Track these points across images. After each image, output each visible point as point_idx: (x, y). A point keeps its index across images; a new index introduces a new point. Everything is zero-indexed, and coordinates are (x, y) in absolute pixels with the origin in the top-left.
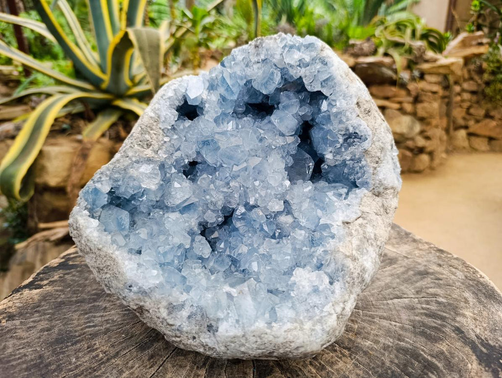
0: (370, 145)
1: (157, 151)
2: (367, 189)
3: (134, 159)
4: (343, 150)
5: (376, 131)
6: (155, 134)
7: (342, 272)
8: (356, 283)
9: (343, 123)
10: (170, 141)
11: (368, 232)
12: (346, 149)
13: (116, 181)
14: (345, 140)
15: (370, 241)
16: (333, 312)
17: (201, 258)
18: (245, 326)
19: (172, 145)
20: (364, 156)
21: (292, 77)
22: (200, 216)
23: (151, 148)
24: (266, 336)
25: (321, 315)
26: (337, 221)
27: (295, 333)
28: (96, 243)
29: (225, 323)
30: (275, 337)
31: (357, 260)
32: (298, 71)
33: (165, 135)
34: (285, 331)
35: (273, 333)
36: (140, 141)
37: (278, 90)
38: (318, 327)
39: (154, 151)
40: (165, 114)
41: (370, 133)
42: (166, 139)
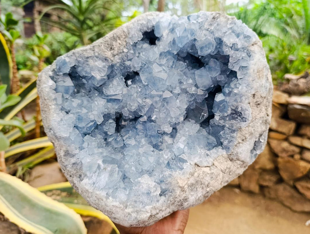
0: (246, 126)
1: (115, 55)
2: (226, 152)
3: (96, 54)
4: (227, 119)
5: (255, 120)
6: (119, 44)
7: (171, 194)
8: (175, 204)
9: (237, 102)
10: (127, 52)
11: (205, 180)
12: (230, 120)
13: (79, 62)
14: (232, 114)
15: (202, 185)
16: (149, 211)
17: (106, 133)
18: (96, 189)
19: (127, 56)
20: (238, 130)
21: (223, 52)
22: (119, 109)
23: (112, 52)
24: (102, 201)
25: (141, 209)
26: (192, 161)
27: (118, 209)
28: (45, 94)
29: (87, 180)
30: (106, 205)
31: (184, 192)
32: (229, 51)
33: (126, 47)
34: (113, 206)
35: (106, 202)
36: (108, 44)
37: (210, 56)
38: (134, 215)
39: (113, 55)
40: (133, 33)
41: (250, 119)
42: (125, 50)
